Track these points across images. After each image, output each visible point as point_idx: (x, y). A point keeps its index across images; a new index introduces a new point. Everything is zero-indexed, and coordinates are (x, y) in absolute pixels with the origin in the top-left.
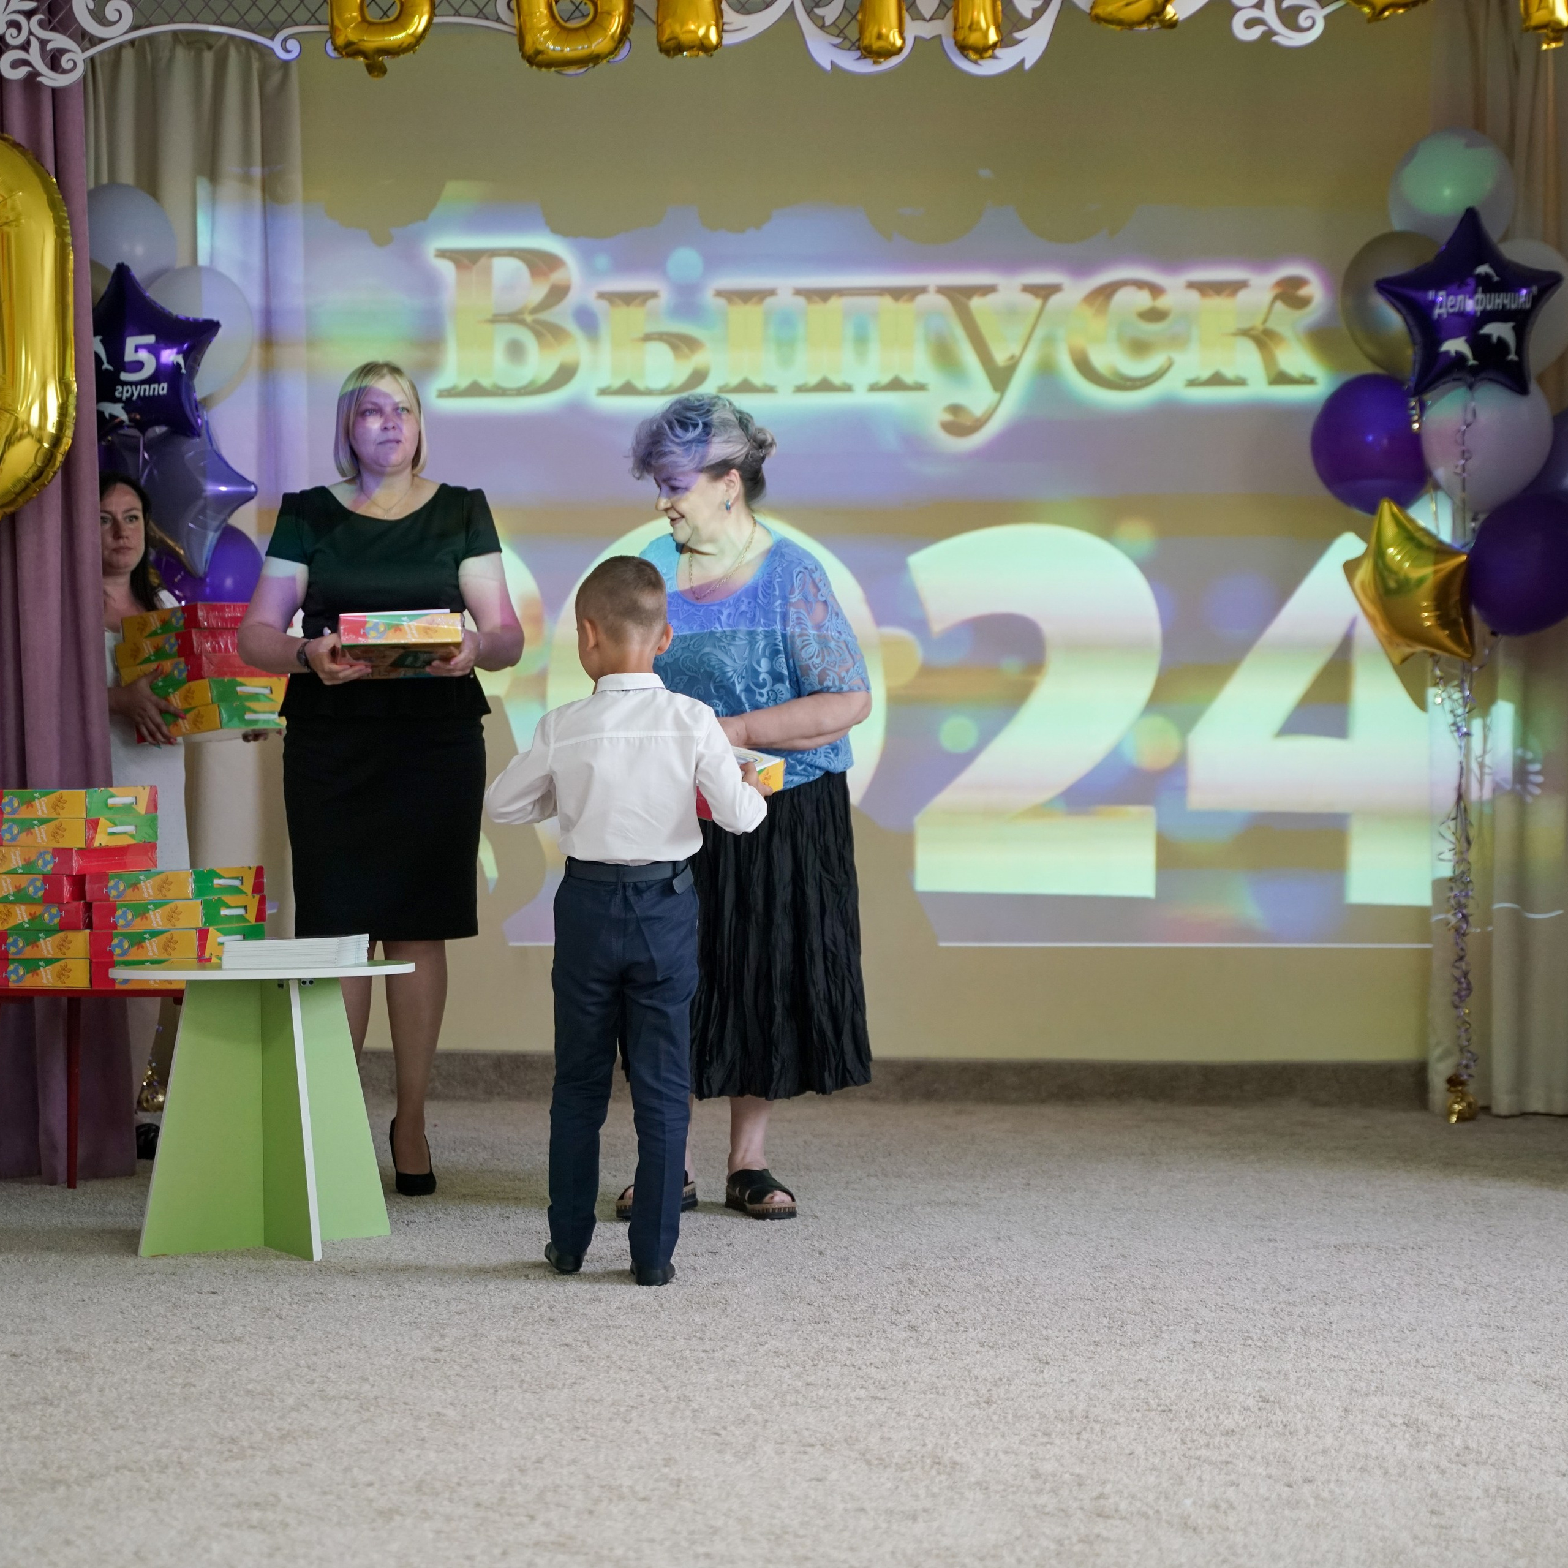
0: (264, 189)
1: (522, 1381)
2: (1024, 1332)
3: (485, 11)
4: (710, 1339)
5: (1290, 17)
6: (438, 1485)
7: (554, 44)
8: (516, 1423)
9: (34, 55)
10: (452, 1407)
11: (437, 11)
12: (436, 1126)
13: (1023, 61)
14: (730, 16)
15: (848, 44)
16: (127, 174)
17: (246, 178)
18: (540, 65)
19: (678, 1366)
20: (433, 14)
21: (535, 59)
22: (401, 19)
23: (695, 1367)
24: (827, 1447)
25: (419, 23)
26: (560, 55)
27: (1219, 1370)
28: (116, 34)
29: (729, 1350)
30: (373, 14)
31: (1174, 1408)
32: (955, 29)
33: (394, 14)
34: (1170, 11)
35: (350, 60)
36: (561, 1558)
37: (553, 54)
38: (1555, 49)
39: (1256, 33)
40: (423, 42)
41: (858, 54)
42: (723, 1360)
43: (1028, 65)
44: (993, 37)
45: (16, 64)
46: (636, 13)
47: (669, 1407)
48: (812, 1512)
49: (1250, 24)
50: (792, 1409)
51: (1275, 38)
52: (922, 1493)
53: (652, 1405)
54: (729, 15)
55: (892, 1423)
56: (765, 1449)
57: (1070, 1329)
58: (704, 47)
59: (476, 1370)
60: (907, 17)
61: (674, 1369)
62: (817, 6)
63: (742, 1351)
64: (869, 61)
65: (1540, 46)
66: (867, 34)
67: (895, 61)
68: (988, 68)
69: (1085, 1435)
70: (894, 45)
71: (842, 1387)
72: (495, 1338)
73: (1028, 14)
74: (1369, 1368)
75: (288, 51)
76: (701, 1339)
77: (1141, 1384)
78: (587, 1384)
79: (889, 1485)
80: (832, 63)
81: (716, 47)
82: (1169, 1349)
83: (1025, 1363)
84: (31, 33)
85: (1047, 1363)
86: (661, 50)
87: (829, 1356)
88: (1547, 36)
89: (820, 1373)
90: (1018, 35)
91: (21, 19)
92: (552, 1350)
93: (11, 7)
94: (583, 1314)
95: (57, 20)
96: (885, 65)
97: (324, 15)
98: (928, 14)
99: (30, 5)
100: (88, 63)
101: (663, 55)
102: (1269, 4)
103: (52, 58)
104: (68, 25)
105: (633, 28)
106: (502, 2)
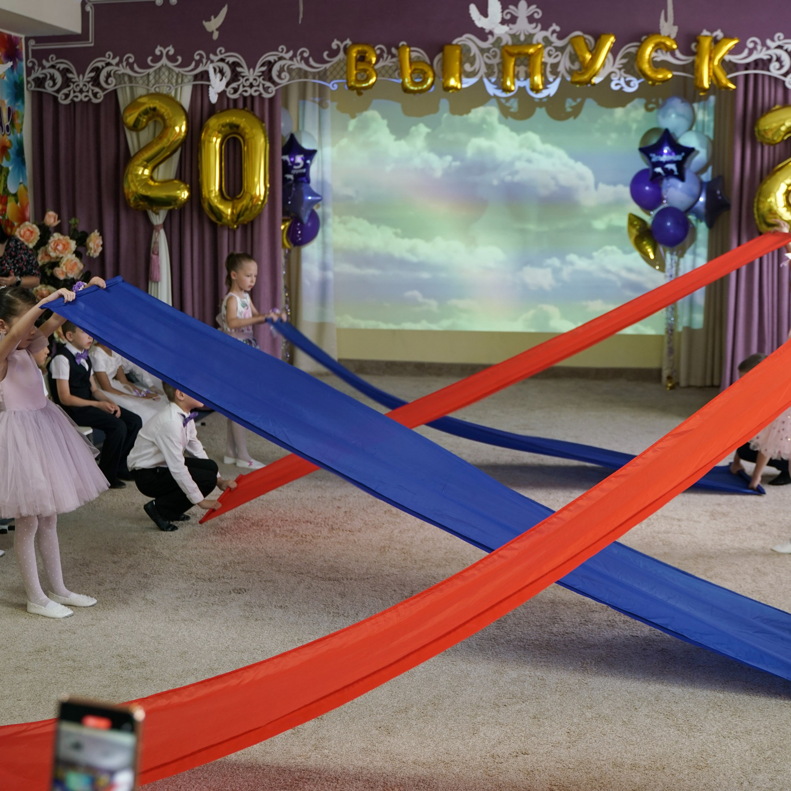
3: (392, 76)
5: (628, 83)
7: (412, 87)
9: (261, 88)
13: (550, 94)
14: (465, 80)
15: (499, 88)
18: (408, 93)
20: (377, 76)
21: (406, 90)
22: (367, 79)
25: (373, 81)
26: (414, 90)
28: (284, 82)
30: (359, 77)
32: (530, 84)
33: (365, 77)
34: (593, 81)
35: (352, 91)
37: (411, 89)
38: (704, 95)
39: (618, 87)
40: (374, 86)
41: (501, 91)
43: (552, 95)
44: (541, 87)
45: (256, 91)
46: (437, 78)
49: (617, 85)
51: (624, 89)
54: (464, 78)
58: (456, 89)
60: (516, 80)
62: (490, 76)
64: (505, 93)
65: (700, 94)
66: (504, 86)
67: (512, 93)
68: (539, 96)
70: (512, 89)
73: (551, 79)
75: (334, 88)
80: (494, 93)
81: (460, 90)
84: (260, 82)
86: (443, 89)
88: (701, 91)
90: (549, 86)
91: (257, 78)
93: (255, 74)
95: (267, 78)
96: (509, 94)
97: (345, 76)
98: (522, 79)
99: (260, 74)
100: (277, 90)
101: (443, 92)
102: (622, 80)
103: (266, 89)
104: (271, 80)
105: (435, 82)
106: (396, 73)
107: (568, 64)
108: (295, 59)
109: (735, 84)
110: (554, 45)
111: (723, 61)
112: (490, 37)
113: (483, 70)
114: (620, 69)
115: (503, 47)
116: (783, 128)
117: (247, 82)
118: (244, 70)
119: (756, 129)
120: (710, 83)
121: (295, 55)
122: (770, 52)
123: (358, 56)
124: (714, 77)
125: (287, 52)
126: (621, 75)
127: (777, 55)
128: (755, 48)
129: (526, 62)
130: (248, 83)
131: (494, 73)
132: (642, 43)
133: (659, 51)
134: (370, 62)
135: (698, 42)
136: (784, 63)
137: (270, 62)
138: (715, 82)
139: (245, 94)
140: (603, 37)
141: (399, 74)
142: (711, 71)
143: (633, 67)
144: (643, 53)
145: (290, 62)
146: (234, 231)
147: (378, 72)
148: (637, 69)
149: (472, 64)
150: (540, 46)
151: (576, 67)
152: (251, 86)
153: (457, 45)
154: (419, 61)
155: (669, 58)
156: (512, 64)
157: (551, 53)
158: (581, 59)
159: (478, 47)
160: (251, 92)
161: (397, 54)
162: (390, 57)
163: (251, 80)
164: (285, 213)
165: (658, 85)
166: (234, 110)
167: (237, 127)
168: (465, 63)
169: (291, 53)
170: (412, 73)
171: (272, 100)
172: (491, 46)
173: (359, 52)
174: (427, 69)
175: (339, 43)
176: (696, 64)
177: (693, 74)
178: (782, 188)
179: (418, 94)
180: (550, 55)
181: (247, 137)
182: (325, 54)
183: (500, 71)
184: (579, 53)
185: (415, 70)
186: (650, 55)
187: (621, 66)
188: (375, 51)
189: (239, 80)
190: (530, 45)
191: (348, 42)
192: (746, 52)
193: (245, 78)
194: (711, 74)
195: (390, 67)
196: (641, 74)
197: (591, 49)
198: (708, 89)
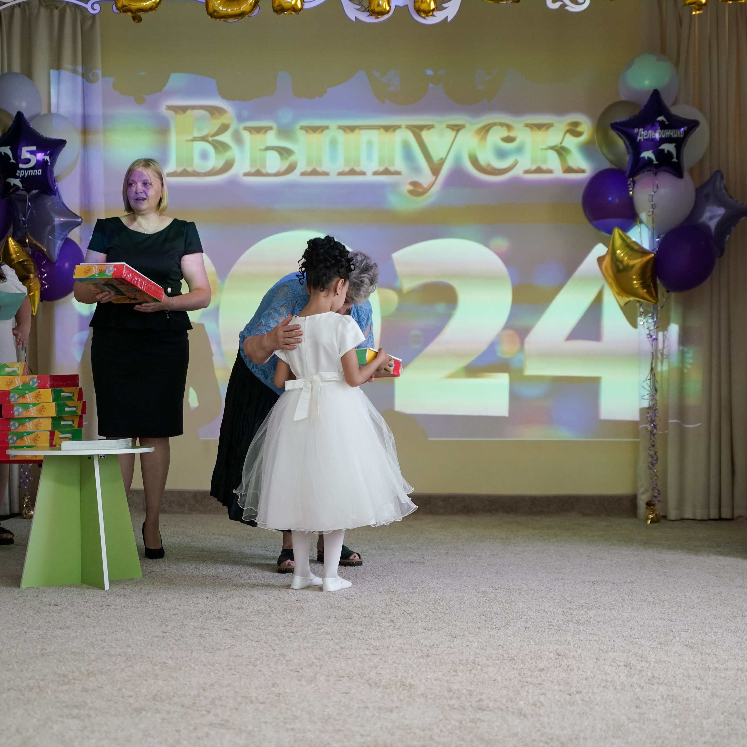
0: (83, 76)
1: (205, 647)
2: (445, 623)
4: (295, 627)
6: (164, 697)
7: (223, 7)
8: (202, 667)
10: (171, 660)
12: (165, 525)
13: (447, 17)
15: (364, 9)
16: (16, 68)
17: (75, 71)
18: (216, 17)
19: (280, 640)
21: (214, 15)
23: (288, 640)
24: (351, 678)
26: (226, 12)
27: (537, 640)
29: (304, 632)
31: (515, 658)
32: (415, 2)
35: (124, 14)
36: (222, 731)
37: (222, 12)
38: (698, 14)
39: (557, 5)
40: (159, 6)
41: (368, 13)
42: (301, 637)
43: (449, 20)
44: (433, 6)
47: (275, 659)
48: (343, 709)
49: (554, 1)
50: (334, 660)
51: (566, 8)
52: (395, 699)
53: (267, 658)
55: (381, 666)
56: (321, 678)
57: (467, 621)
58: (294, 9)
59: (183, 642)
61: (277, 641)
63: (310, 632)
64: (374, 17)
65: (692, 13)
66: (373, 4)
67: (386, 17)
68: (430, 21)
69: (473, 672)
70: (385, 9)
71: (358, 649)
72: (191, 626)
74: (608, 639)
75: (95, 10)
76: (291, 626)
77: (500, 647)
78: (236, 648)
79: (380, 695)
80: (356, 17)
81: (300, 10)
82: (513, 630)
83: (445, 637)
85: (456, 637)
86: (274, 11)
87: (352, 634)
88: (695, 8)
89: (347, 643)
90: (445, 5)
92: (219, 632)
94: (234, 615)
96: (381, 19)
101: (275, 13)
179: (232, 21)
198: (705, 4)
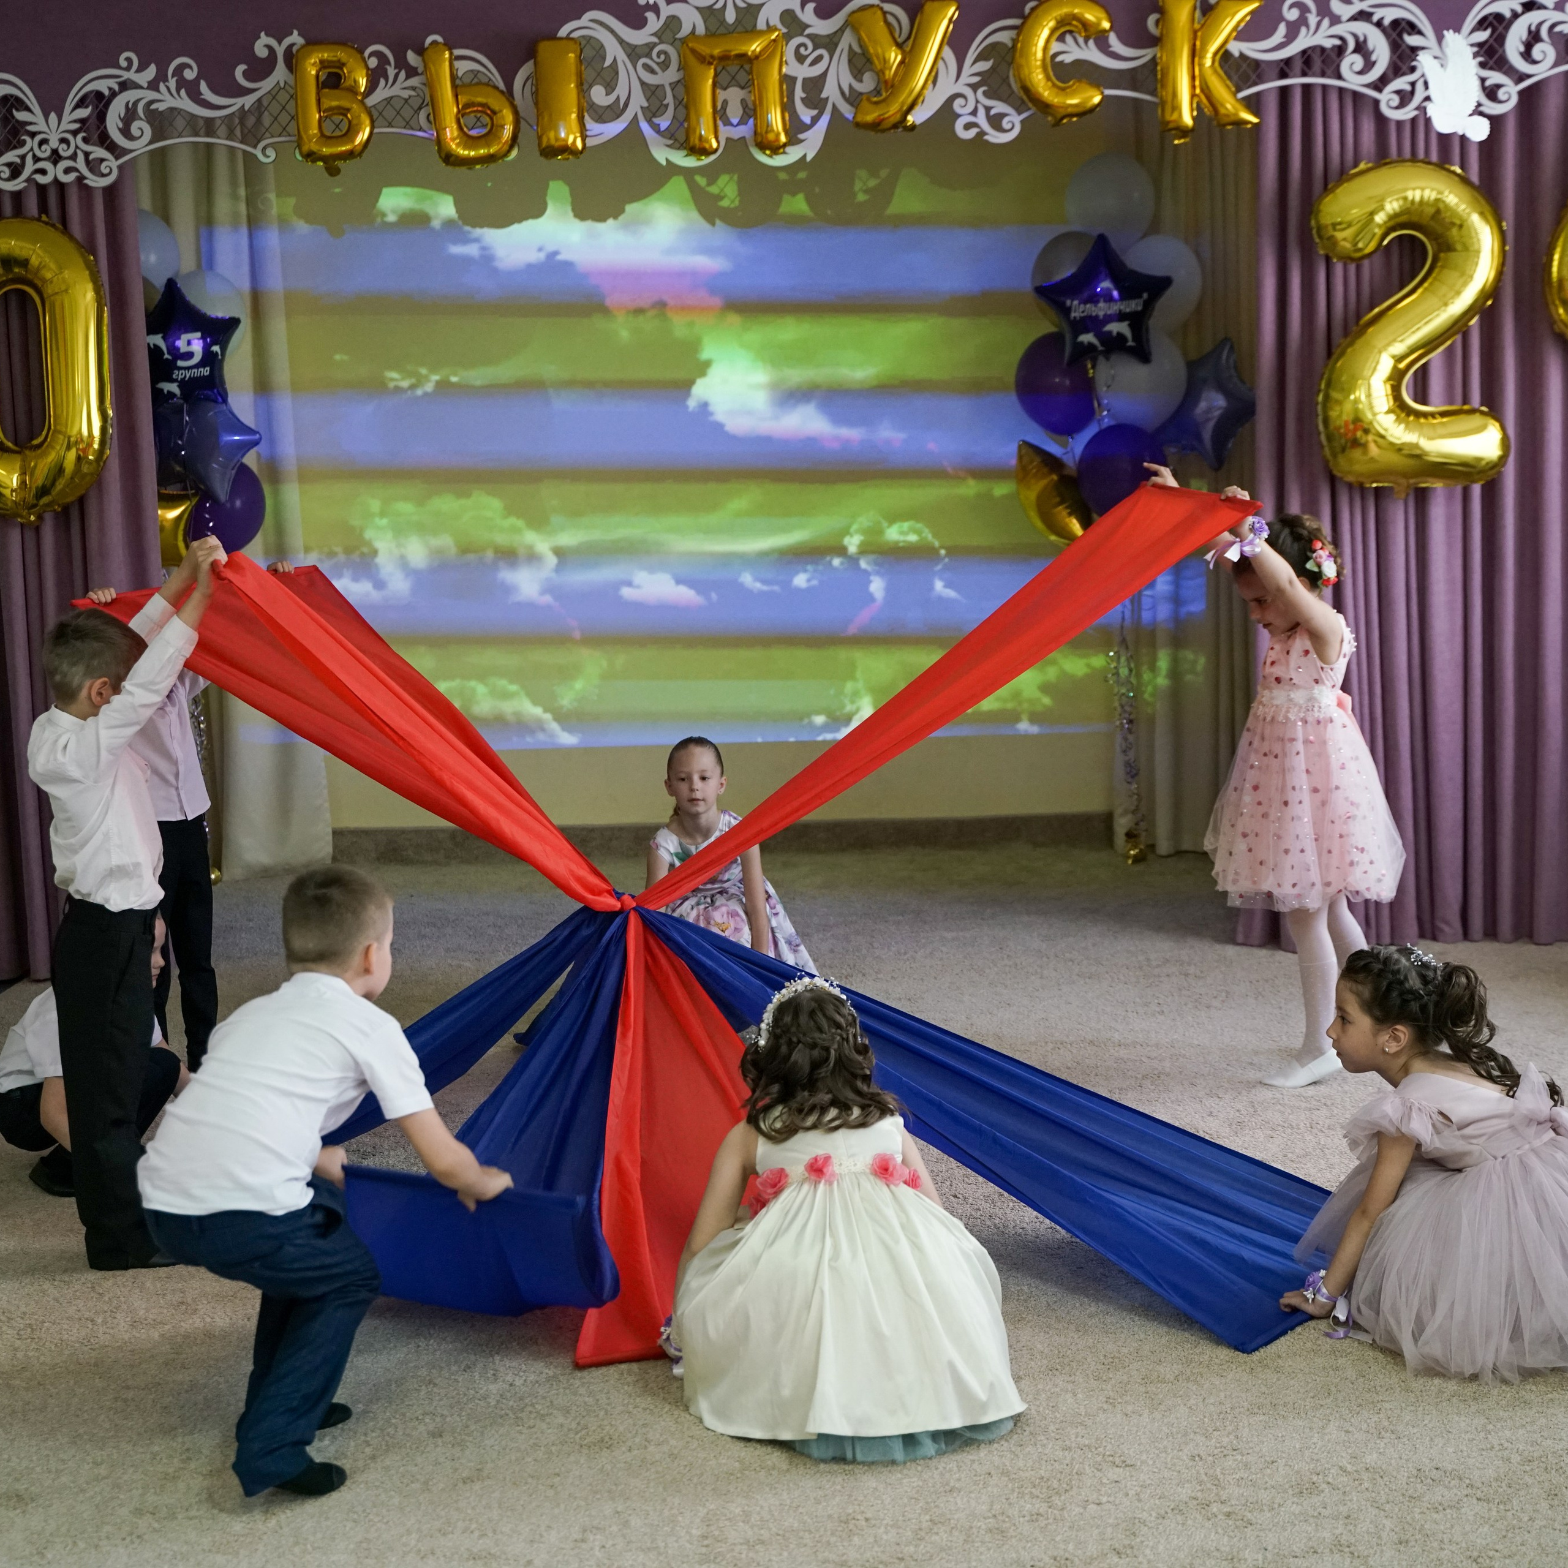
3: (411, 123)
5: (996, 121)
7: (464, 149)
9: (81, 164)
11: (376, 124)
13: (805, 155)
14: (592, 126)
15: (678, 145)
20: (372, 128)
21: (449, 159)
22: (350, 133)
25: (363, 136)
26: (468, 156)
28: (139, 146)
30: (328, 129)
32: (755, 133)
33: (344, 127)
34: (910, 119)
35: (313, 164)
37: (461, 155)
38: (1183, 143)
39: (971, 133)
40: (366, 150)
41: (685, 152)
43: (809, 158)
44: (783, 139)
45: (67, 171)
46: (523, 124)
49: (968, 126)
51: (986, 137)
54: (590, 124)
58: (572, 151)
60: (720, 123)
62: (654, 115)
64: (694, 158)
65: (1173, 142)
66: (692, 139)
67: (713, 157)
68: (779, 161)
70: (711, 146)
73: (807, 120)
75: (268, 157)
80: (667, 159)
81: (581, 152)
84: (77, 147)
86: (541, 153)
88: (1177, 137)
90: (801, 136)
91: (69, 136)
93: (62, 128)
95: (96, 136)
96: (706, 160)
97: (292, 129)
98: (735, 121)
99: (76, 126)
100: (120, 167)
101: (542, 159)
102: (981, 112)
103: (94, 165)
104: (104, 140)
105: (520, 135)
106: (422, 115)
107: (847, 79)
108: (162, 86)
109: (1256, 114)
110: (807, 32)
111: (1225, 57)
112: (650, 15)
113: (638, 100)
114: (974, 87)
115: (684, 41)
116: (1380, 218)
117: (44, 147)
118: (33, 117)
119: (1313, 223)
120: (1195, 113)
121: (161, 77)
122: (1338, 30)
123: (322, 77)
124: (1205, 98)
125: (140, 70)
126: (977, 102)
127: (1355, 36)
128: (1302, 21)
129: (742, 77)
130: (45, 152)
131: (667, 106)
132: (1025, 18)
133: (1068, 38)
134: (353, 90)
135: (1161, 11)
136: (1373, 58)
137: (99, 95)
138: (1208, 111)
139: (41, 179)
140: (928, 7)
141: (429, 115)
142: (1197, 83)
143: (1006, 80)
144: (1028, 43)
145: (152, 95)
146: (37, 530)
147: (375, 114)
148: (1015, 86)
149: (610, 88)
150: (773, 37)
151: (867, 85)
152: (55, 158)
153: (568, 38)
154: (476, 81)
155: (1092, 54)
156: (710, 81)
157: (802, 50)
158: (878, 65)
159: (621, 42)
160: (55, 172)
161: (420, 71)
162: (403, 74)
163: (54, 143)
164: (164, 477)
165: (1070, 122)
166: (16, 223)
167: (25, 263)
168: (591, 86)
169: (151, 71)
170: (461, 114)
171: (111, 192)
172: (655, 40)
173: (323, 64)
174: (496, 102)
175: (272, 42)
176: (1159, 68)
177: (1153, 93)
178: (1385, 365)
179: (478, 167)
180: (801, 59)
181: (49, 290)
182: (240, 69)
183: (679, 103)
184: (871, 51)
185: (467, 106)
186: (1045, 49)
187: (976, 79)
188: (364, 60)
189: (22, 144)
190: (752, 32)
191: (296, 38)
192: (1282, 29)
193: (38, 138)
194: (1198, 91)
195: (406, 100)
196: (1026, 99)
197: (900, 40)
198: (1193, 130)
